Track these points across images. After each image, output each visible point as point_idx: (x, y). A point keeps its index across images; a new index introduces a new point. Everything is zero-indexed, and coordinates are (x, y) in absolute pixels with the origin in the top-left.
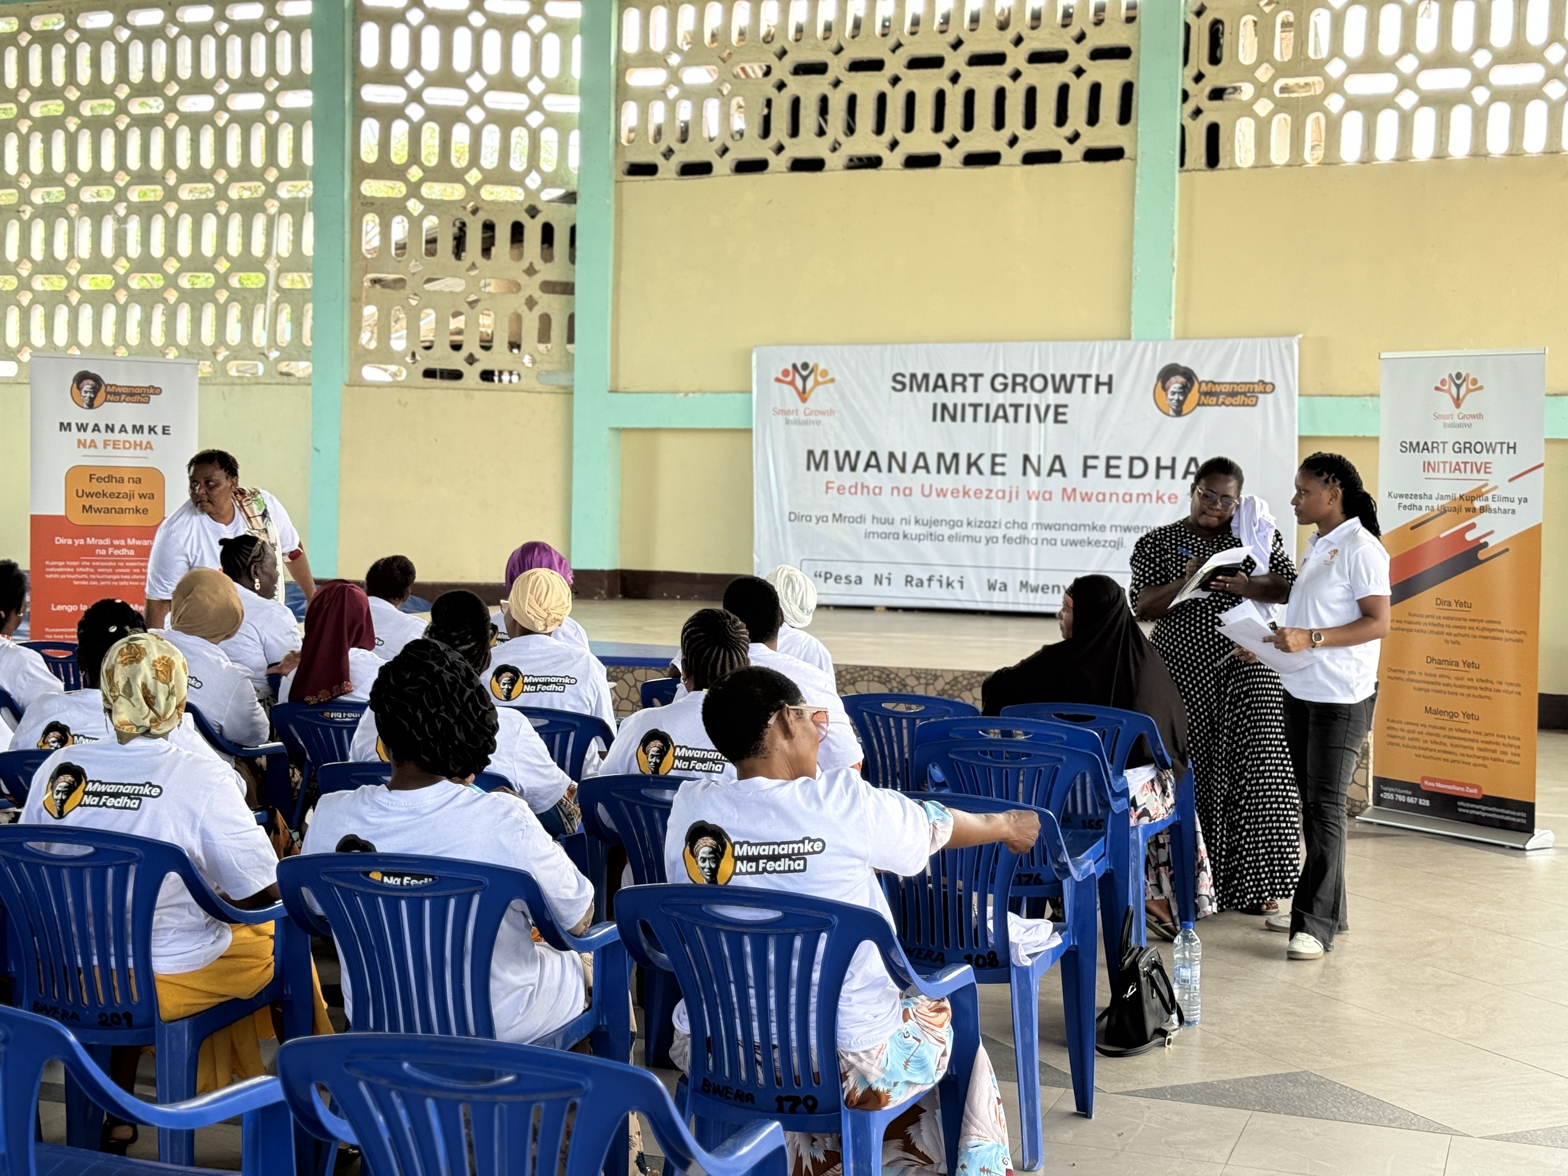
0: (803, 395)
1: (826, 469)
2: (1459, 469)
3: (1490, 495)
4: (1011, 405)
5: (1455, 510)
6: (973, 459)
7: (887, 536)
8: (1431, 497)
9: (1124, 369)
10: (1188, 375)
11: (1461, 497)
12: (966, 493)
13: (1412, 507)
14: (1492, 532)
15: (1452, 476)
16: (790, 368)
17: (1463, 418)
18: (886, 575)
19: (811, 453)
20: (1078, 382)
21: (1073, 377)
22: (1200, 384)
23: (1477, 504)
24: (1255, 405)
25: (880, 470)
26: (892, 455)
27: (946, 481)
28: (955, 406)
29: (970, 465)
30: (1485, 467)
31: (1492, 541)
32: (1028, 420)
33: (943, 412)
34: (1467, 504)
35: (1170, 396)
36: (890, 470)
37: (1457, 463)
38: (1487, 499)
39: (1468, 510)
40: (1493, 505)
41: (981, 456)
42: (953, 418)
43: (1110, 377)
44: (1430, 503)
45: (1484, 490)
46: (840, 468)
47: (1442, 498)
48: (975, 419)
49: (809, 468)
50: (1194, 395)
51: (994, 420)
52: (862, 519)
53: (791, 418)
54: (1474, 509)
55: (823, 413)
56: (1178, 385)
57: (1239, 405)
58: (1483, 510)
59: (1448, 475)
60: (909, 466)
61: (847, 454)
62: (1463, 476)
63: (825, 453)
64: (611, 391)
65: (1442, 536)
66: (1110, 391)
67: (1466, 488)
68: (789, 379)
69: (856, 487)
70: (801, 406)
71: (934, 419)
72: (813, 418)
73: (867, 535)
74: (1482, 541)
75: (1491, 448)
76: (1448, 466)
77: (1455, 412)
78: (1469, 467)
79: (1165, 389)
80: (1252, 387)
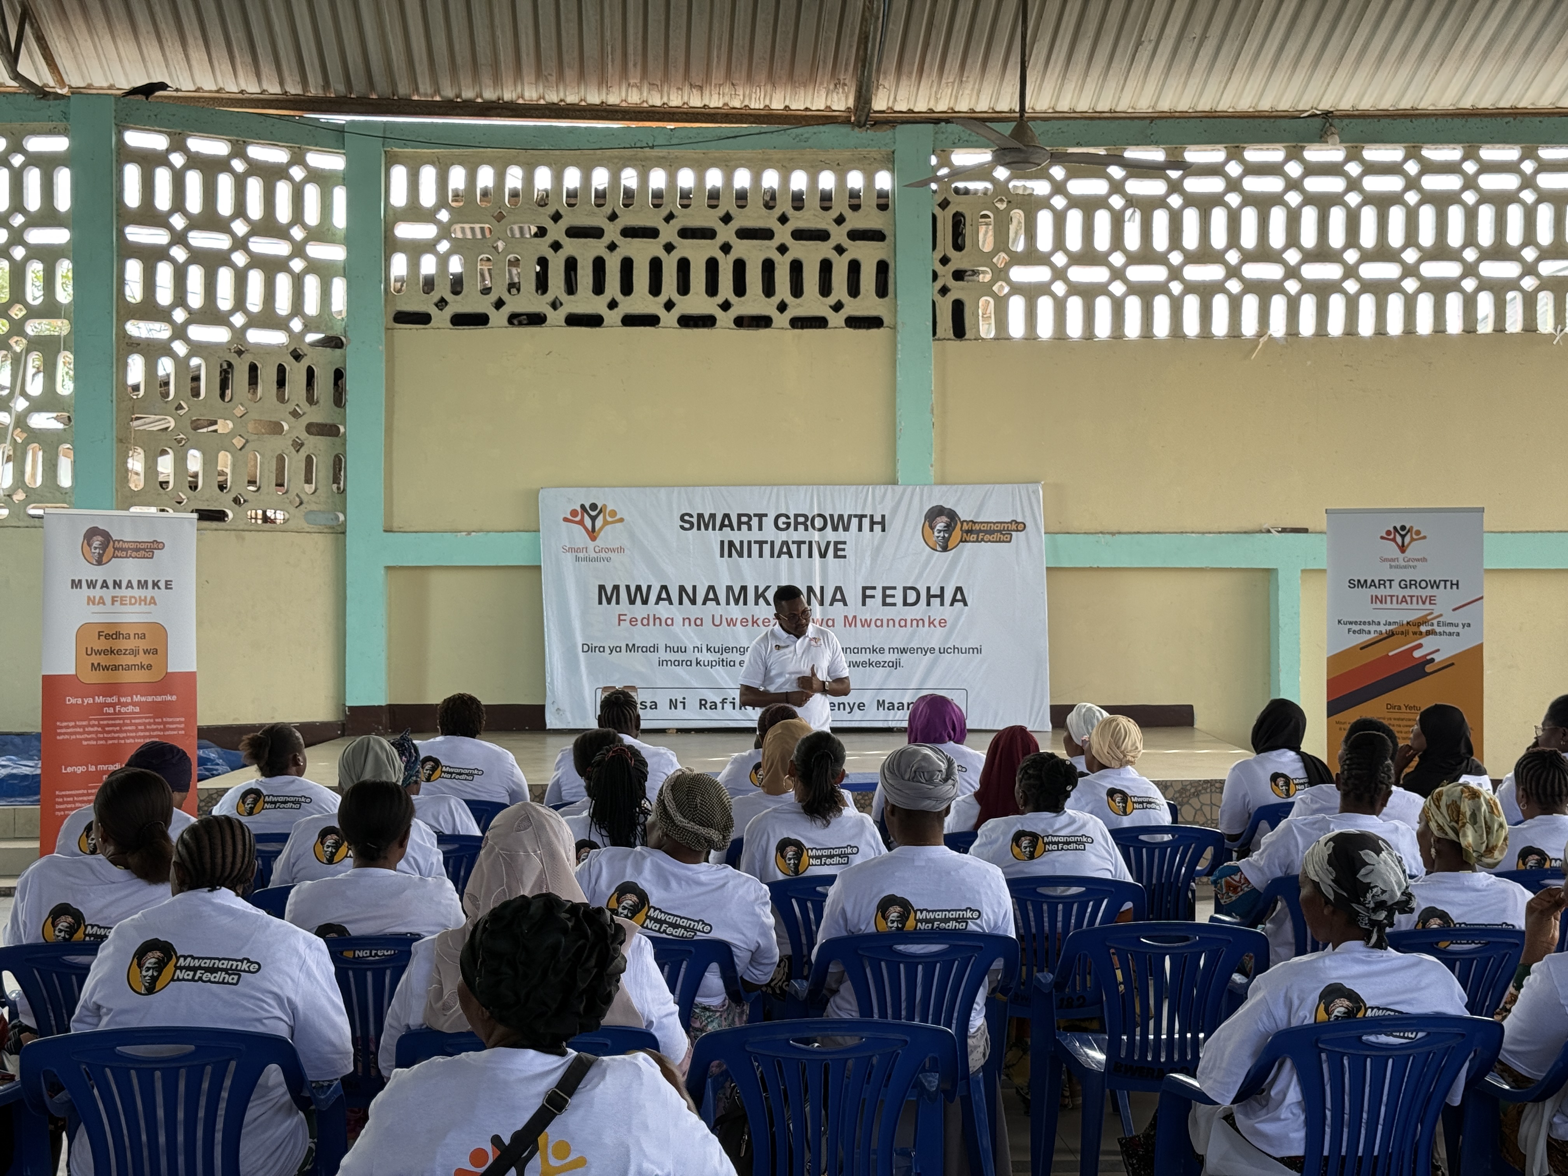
0: (593, 534)
1: (618, 603)
2: (1406, 602)
3: (1435, 622)
4: (793, 542)
5: (1402, 633)
6: (760, 591)
7: (680, 663)
8: (1379, 623)
9: (895, 510)
10: (952, 515)
11: (1408, 623)
12: (754, 622)
13: (1361, 632)
14: (1438, 650)
15: (1399, 606)
16: (579, 509)
17: (1408, 561)
18: (680, 699)
19: (602, 588)
20: (855, 522)
21: (850, 517)
22: (962, 523)
23: (1423, 629)
24: (1010, 542)
25: (671, 603)
26: (682, 589)
27: (735, 611)
28: (742, 542)
29: (757, 597)
30: (1431, 599)
31: (1438, 657)
32: (810, 556)
33: (730, 549)
34: (1415, 629)
35: (936, 534)
36: (681, 603)
37: (1404, 597)
38: (1432, 625)
39: (1415, 633)
40: (1438, 629)
41: (768, 588)
42: (741, 555)
43: (883, 517)
44: (1378, 628)
45: (1429, 618)
46: (632, 602)
47: (1390, 624)
48: (761, 556)
49: (600, 603)
50: (957, 533)
51: (779, 556)
52: (655, 648)
53: (581, 555)
54: (1421, 633)
55: (613, 550)
56: (943, 524)
57: (996, 542)
58: (1428, 633)
59: (1395, 606)
60: (700, 599)
61: (639, 588)
62: (1409, 606)
63: (616, 588)
64: (385, 531)
65: (1390, 654)
66: (883, 530)
67: (1413, 616)
68: (578, 519)
69: (648, 620)
70: (591, 544)
71: (722, 556)
72: (603, 555)
73: (661, 663)
74: (1428, 657)
75: (1435, 585)
76: (1394, 599)
77: (1401, 556)
78: (1415, 599)
79: (932, 528)
80: (1006, 525)
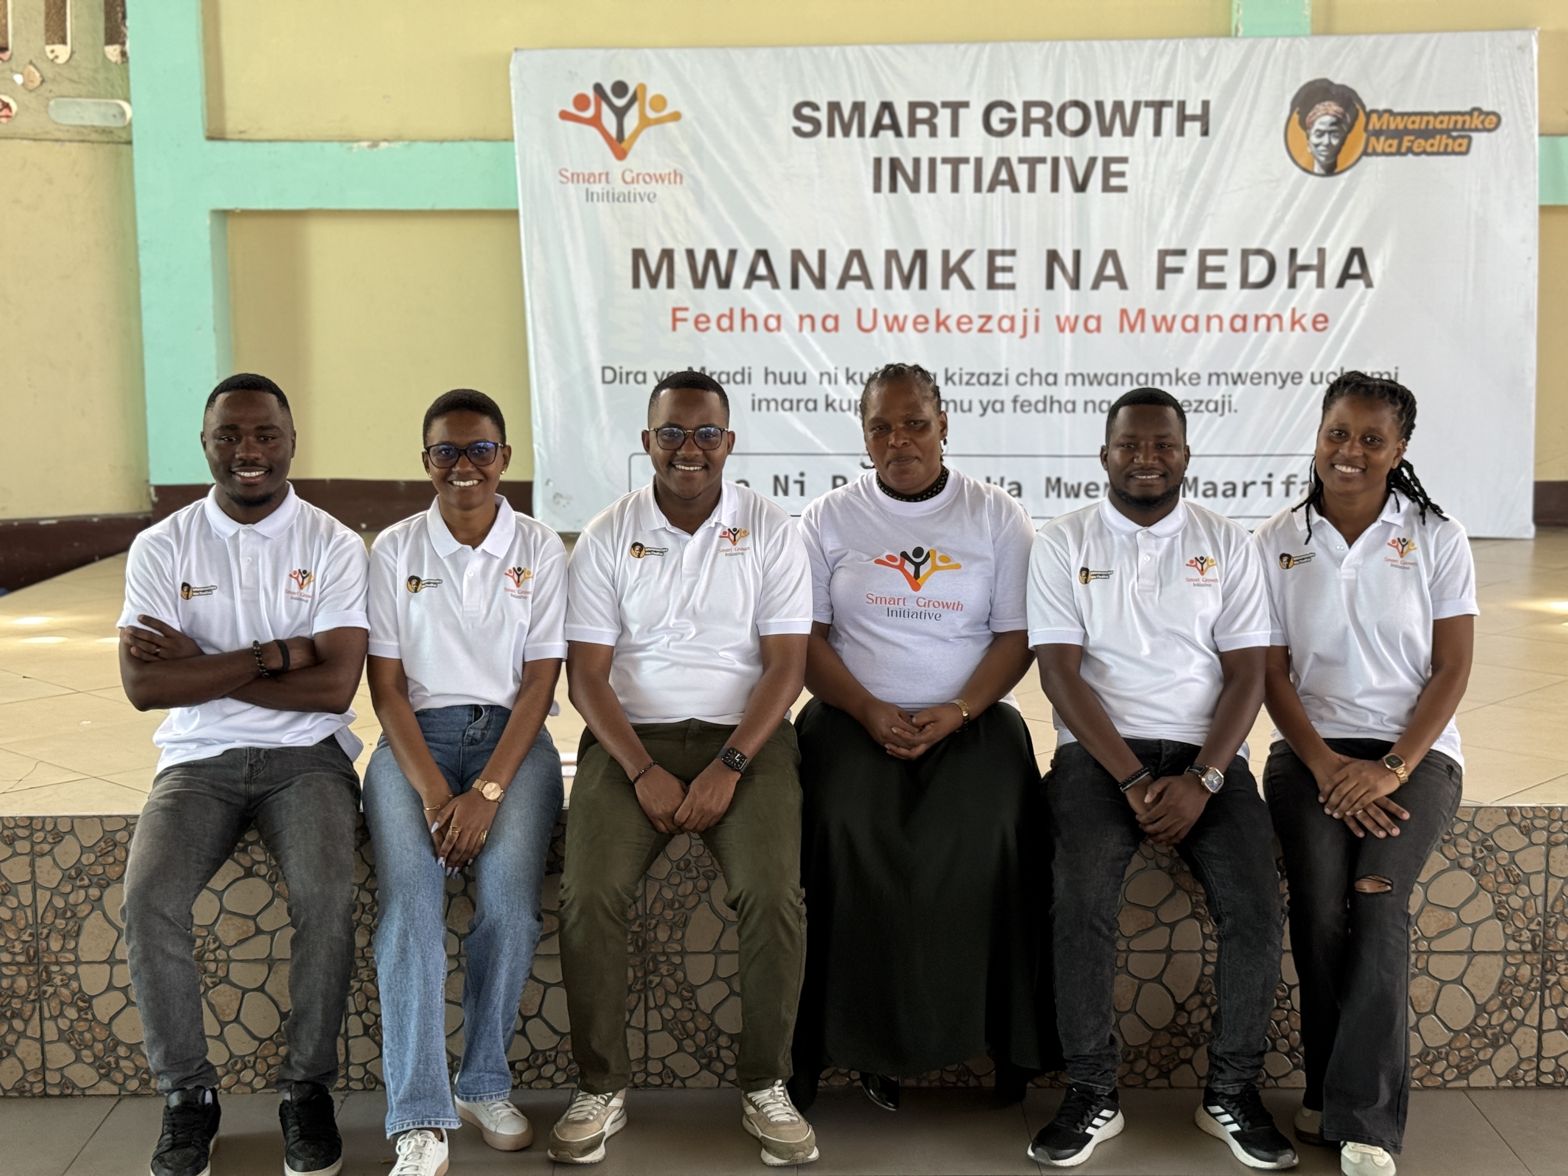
0: (619, 145)
1: (671, 284)
4: (1022, 160)
6: (953, 260)
7: (793, 405)
9: (1230, 90)
10: (1348, 100)
12: (941, 324)
16: (591, 94)
18: (794, 476)
19: (639, 255)
20: (1147, 116)
21: (1137, 105)
22: (1368, 115)
24: (1466, 153)
25: (775, 285)
26: (798, 257)
27: (903, 301)
28: (917, 162)
29: (947, 272)
32: (1055, 187)
33: (893, 175)
35: (1314, 139)
36: (795, 284)
41: (967, 254)
42: (914, 187)
43: (1206, 104)
46: (699, 283)
48: (955, 188)
49: (636, 284)
50: (1357, 137)
51: (991, 189)
52: (744, 376)
53: (597, 188)
55: (660, 179)
56: (1328, 119)
57: (1438, 153)
60: (832, 278)
61: (712, 255)
63: (667, 255)
64: (210, 138)
66: (1205, 132)
68: (589, 113)
69: (731, 318)
70: (616, 166)
71: (877, 188)
72: (640, 188)
73: (757, 405)
79: (1305, 126)
80: (1460, 119)
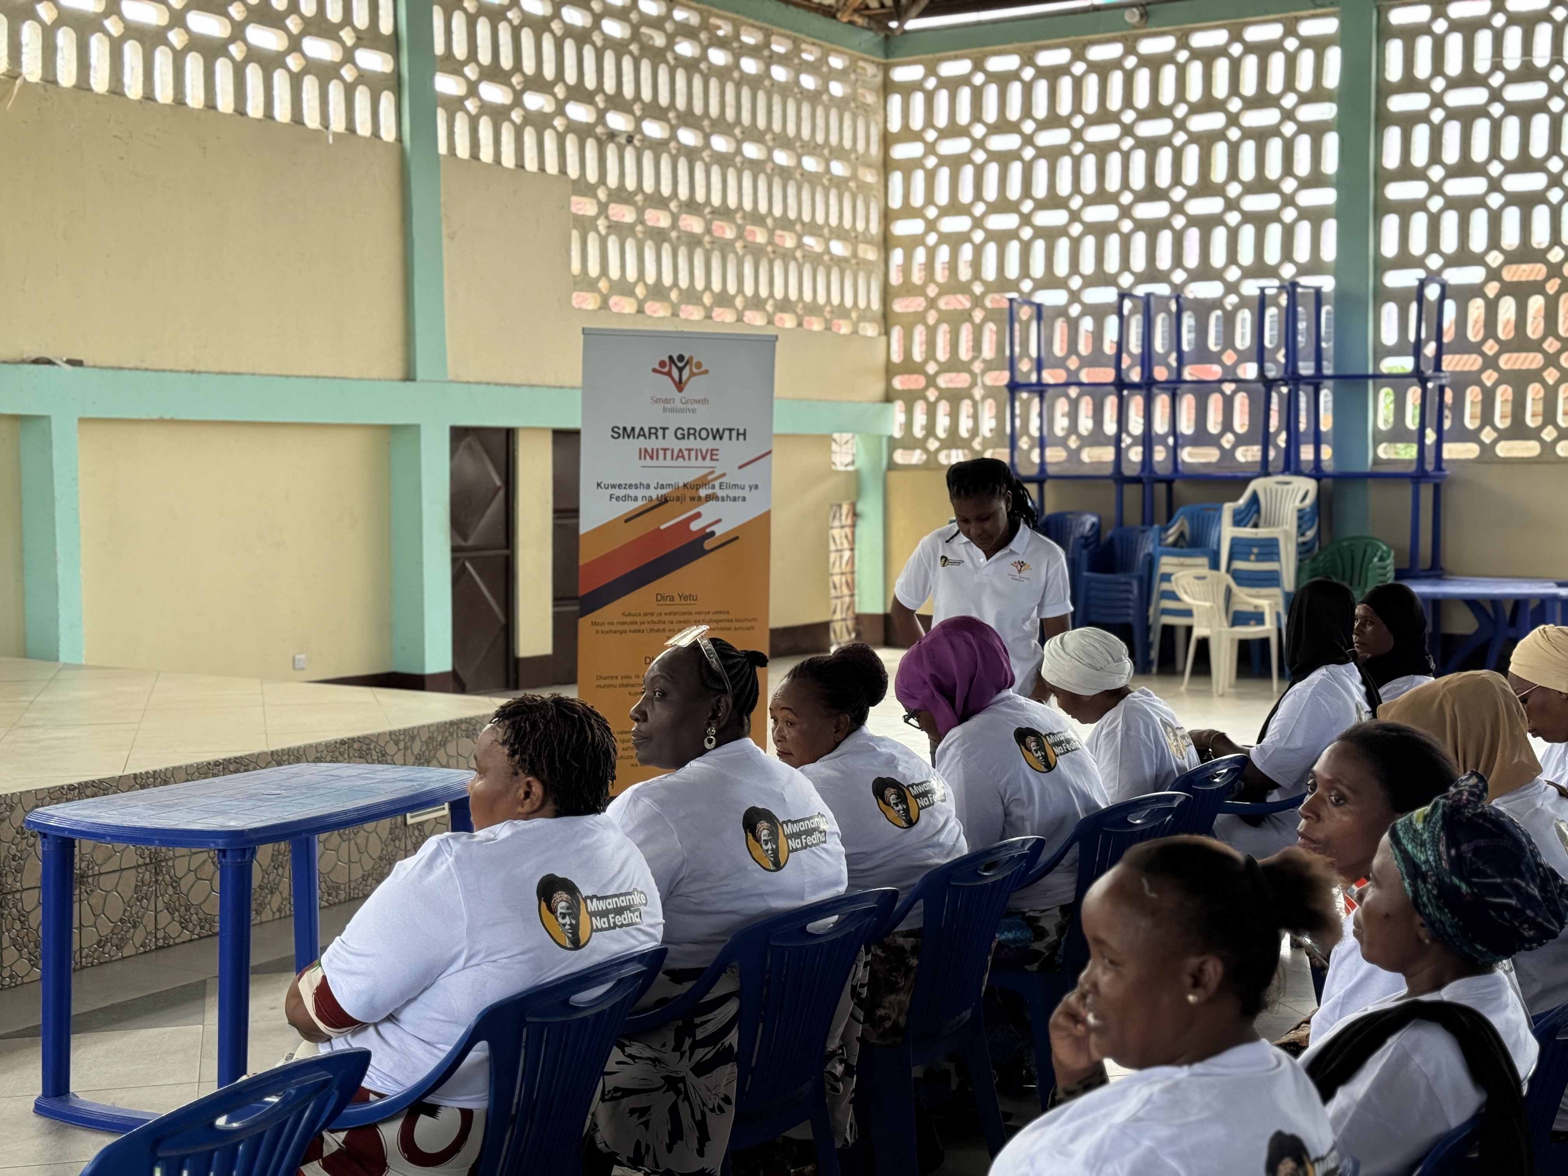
2: (683, 457)
3: (717, 483)
5: (678, 499)
8: (648, 486)
11: (685, 485)
13: (626, 498)
14: (719, 521)
15: (674, 463)
17: (687, 402)
23: (703, 492)
30: (713, 453)
31: (719, 530)
34: (692, 493)
37: (681, 450)
38: (713, 487)
39: (692, 499)
40: (720, 493)
44: (647, 493)
45: (710, 478)
47: (662, 487)
54: (700, 498)
58: (709, 498)
59: (669, 462)
62: (687, 463)
65: (663, 527)
67: (691, 476)
74: (708, 530)
75: (718, 434)
76: (669, 453)
77: (677, 395)
78: (693, 453)
